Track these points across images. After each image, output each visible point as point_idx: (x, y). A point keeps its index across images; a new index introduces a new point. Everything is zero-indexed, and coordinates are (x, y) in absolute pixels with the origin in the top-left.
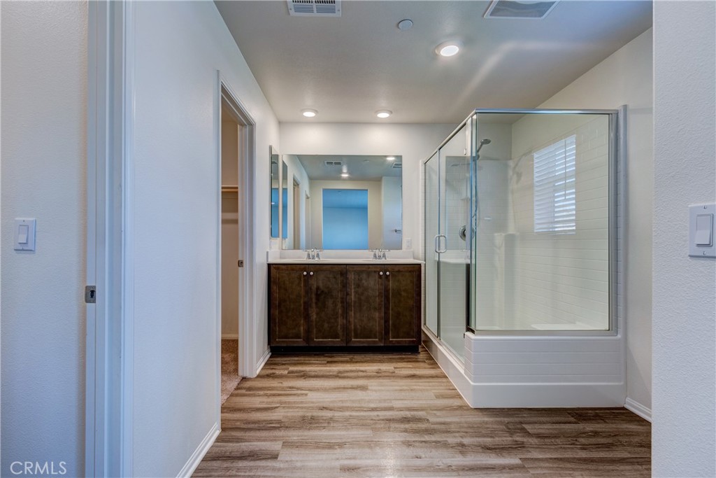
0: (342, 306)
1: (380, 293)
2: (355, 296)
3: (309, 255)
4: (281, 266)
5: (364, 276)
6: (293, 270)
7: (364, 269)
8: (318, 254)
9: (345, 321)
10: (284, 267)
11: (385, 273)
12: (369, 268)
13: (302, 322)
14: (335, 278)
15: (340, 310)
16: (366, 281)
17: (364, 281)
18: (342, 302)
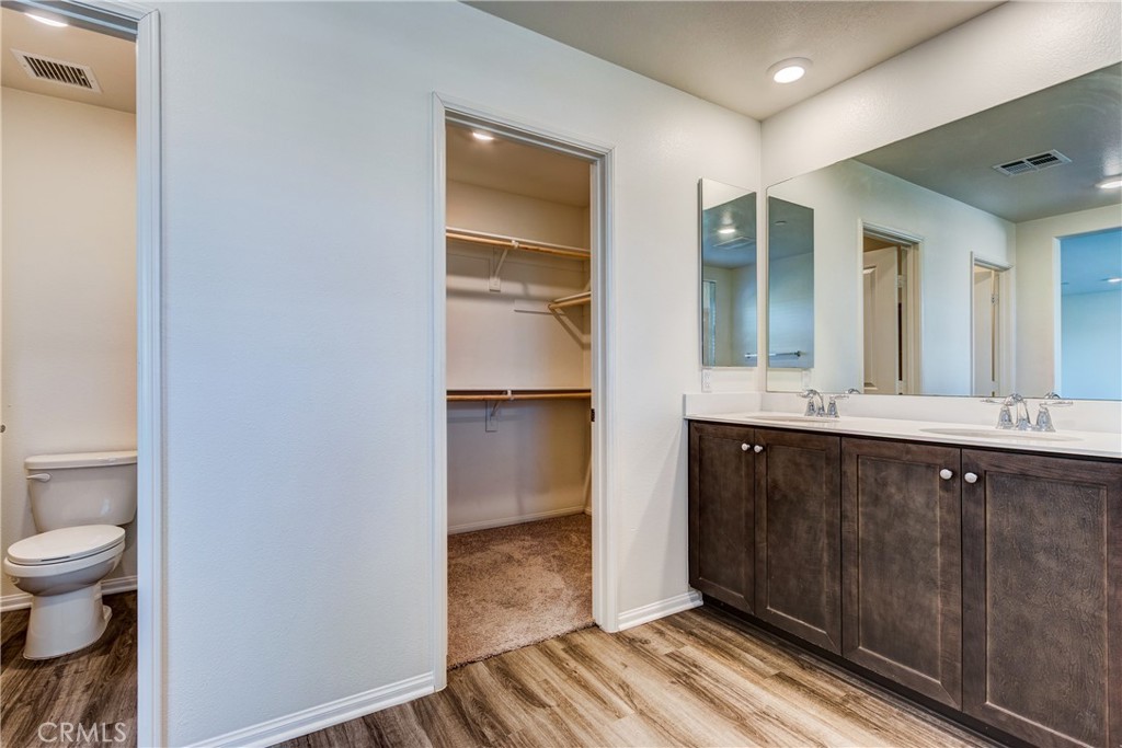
0: (829, 544)
1: (946, 537)
2: (866, 524)
3: (811, 405)
4: (707, 426)
5: (893, 473)
6: (725, 436)
7: (893, 453)
8: (833, 405)
9: (837, 588)
10: (710, 428)
11: (958, 475)
12: (908, 452)
13: (743, 555)
14: (812, 466)
15: (825, 555)
16: (899, 489)
17: (893, 490)
18: (830, 535)
